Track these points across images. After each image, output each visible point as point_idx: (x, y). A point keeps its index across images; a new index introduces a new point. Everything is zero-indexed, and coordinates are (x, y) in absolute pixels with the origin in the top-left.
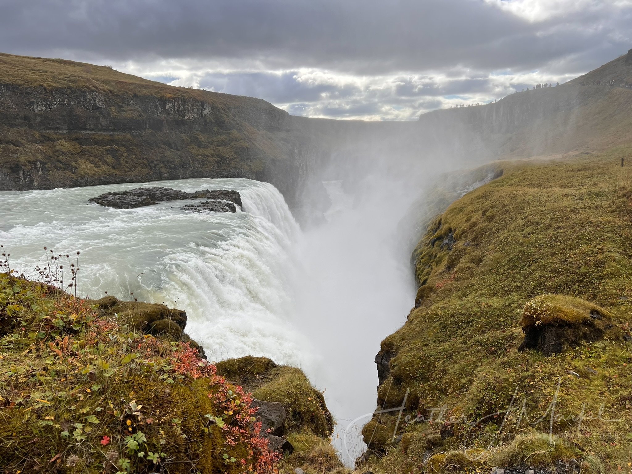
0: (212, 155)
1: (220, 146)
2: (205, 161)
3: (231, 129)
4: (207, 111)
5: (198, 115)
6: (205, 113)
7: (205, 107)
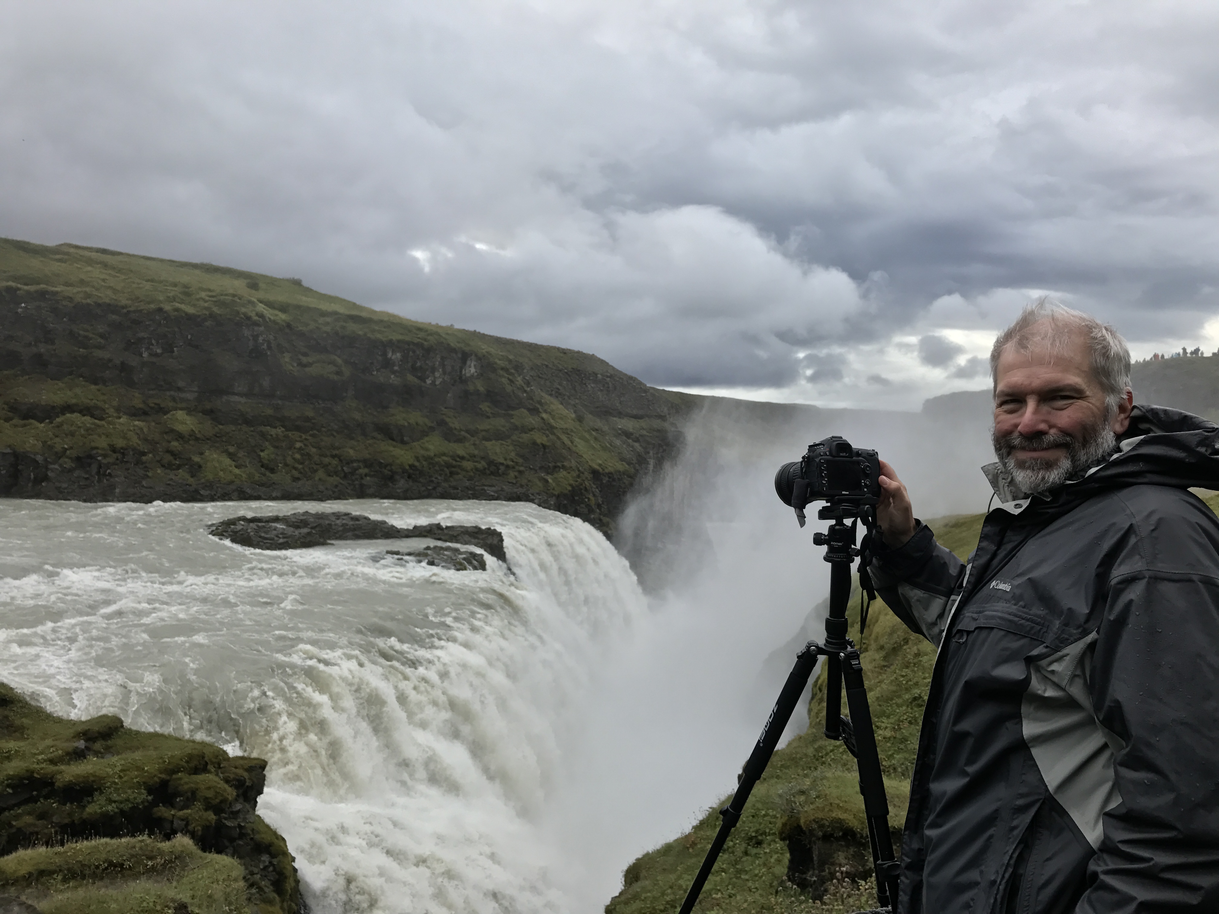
0: (471, 457)
1: (490, 440)
2: (455, 467)
3: (514, 409)
4: (471, 370)
5: (451, 378)
6: (468, 375)
7: (468, 363)
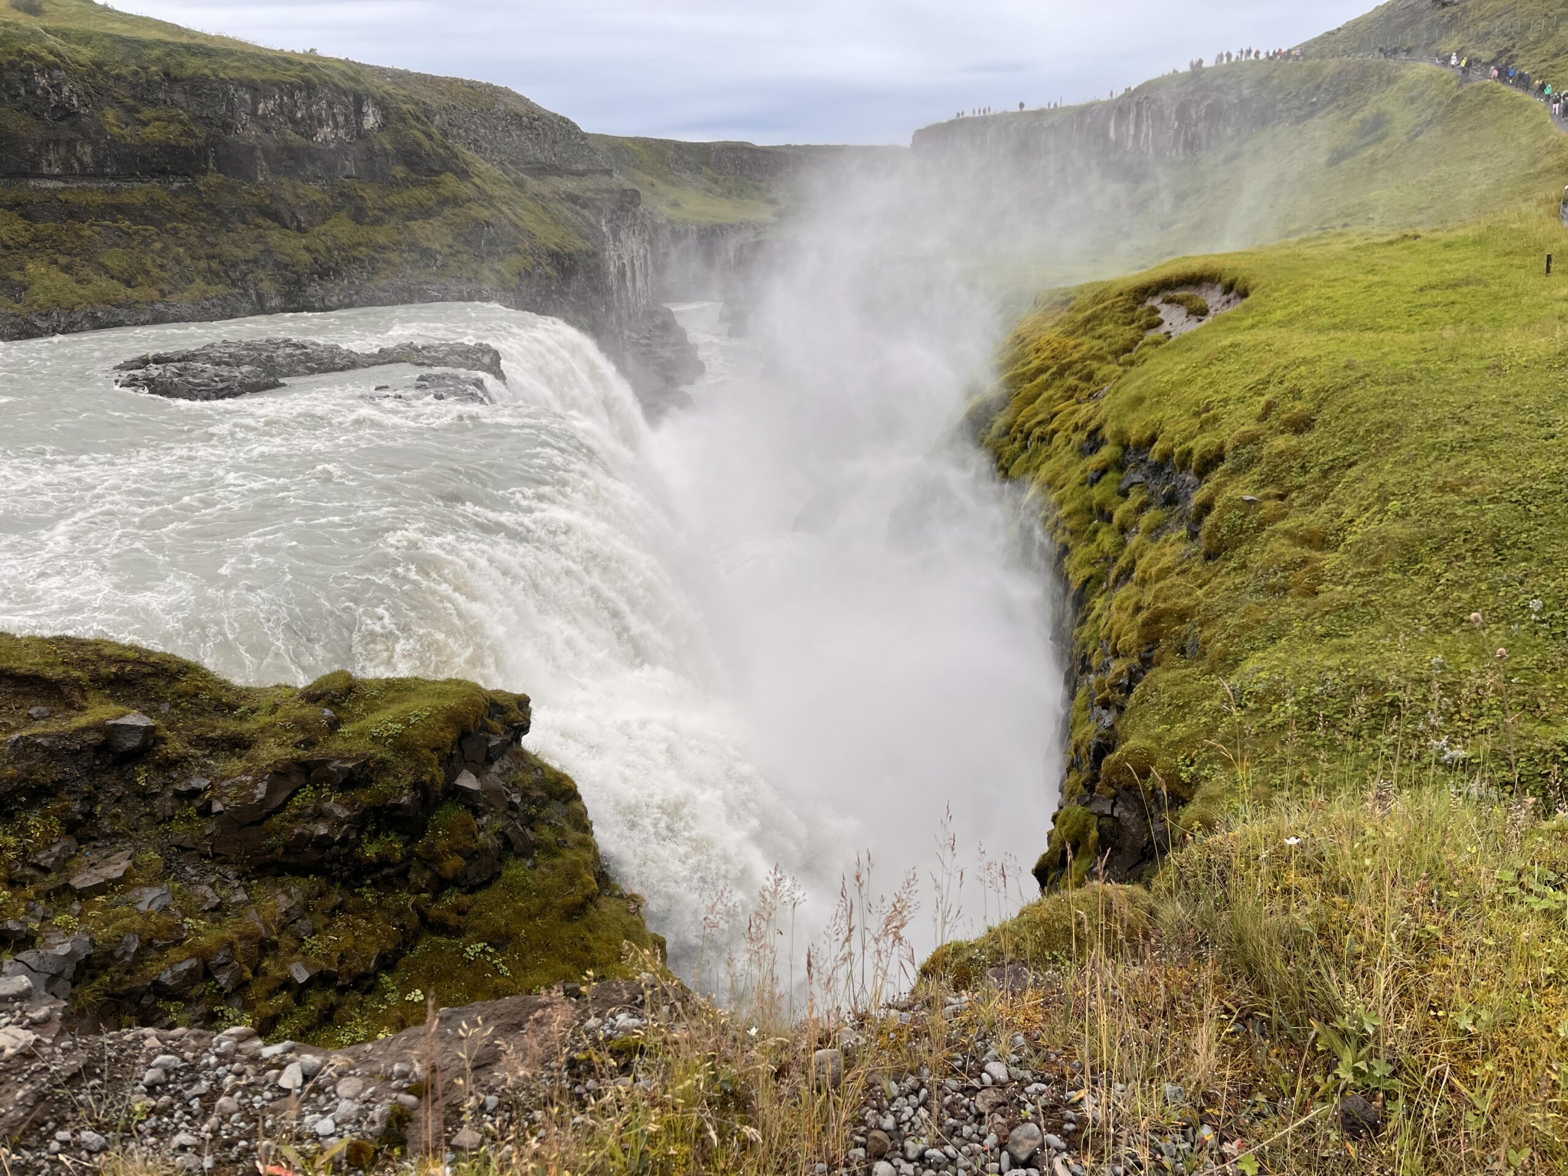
1: (415, 219)
3: (437, 173)
4: (371, 121)
5: (347, 133)
6: (366, 127)
7: (365, 109)
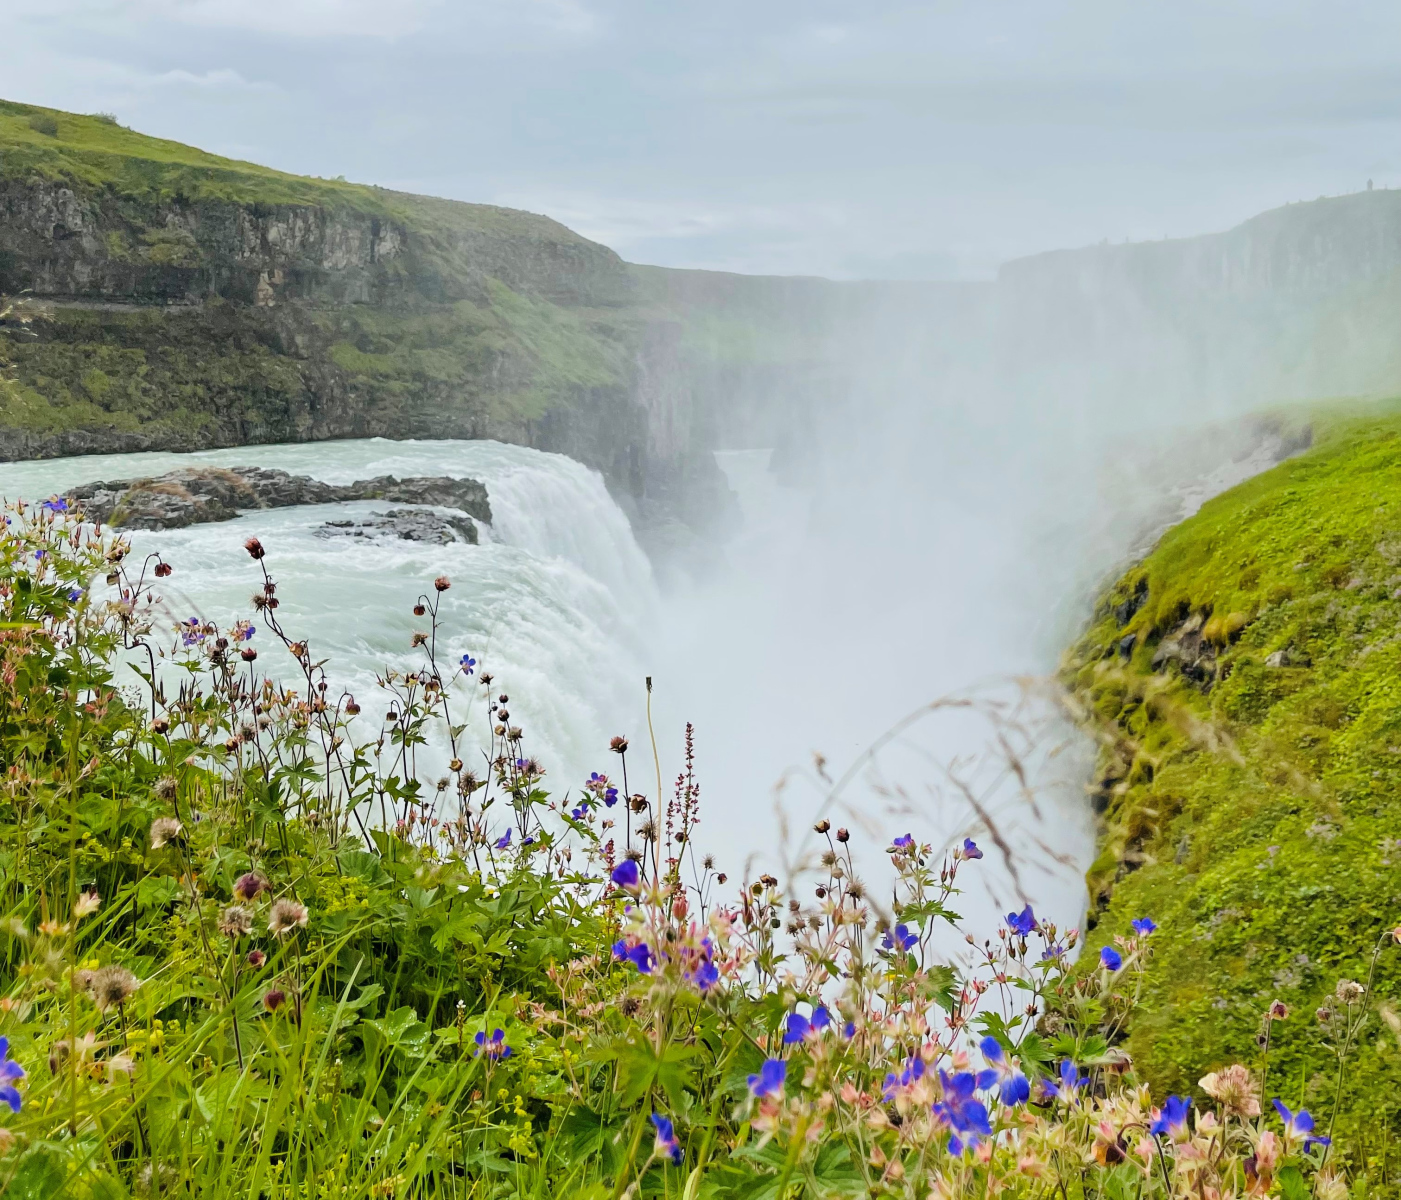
0: (400, 374)
1: (422, 348)
2: (378, 390)
4: (388, 245)
5: (360, 258)
6: (381, 252)
7: (382, 234)
